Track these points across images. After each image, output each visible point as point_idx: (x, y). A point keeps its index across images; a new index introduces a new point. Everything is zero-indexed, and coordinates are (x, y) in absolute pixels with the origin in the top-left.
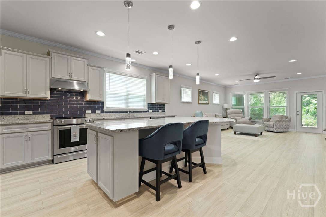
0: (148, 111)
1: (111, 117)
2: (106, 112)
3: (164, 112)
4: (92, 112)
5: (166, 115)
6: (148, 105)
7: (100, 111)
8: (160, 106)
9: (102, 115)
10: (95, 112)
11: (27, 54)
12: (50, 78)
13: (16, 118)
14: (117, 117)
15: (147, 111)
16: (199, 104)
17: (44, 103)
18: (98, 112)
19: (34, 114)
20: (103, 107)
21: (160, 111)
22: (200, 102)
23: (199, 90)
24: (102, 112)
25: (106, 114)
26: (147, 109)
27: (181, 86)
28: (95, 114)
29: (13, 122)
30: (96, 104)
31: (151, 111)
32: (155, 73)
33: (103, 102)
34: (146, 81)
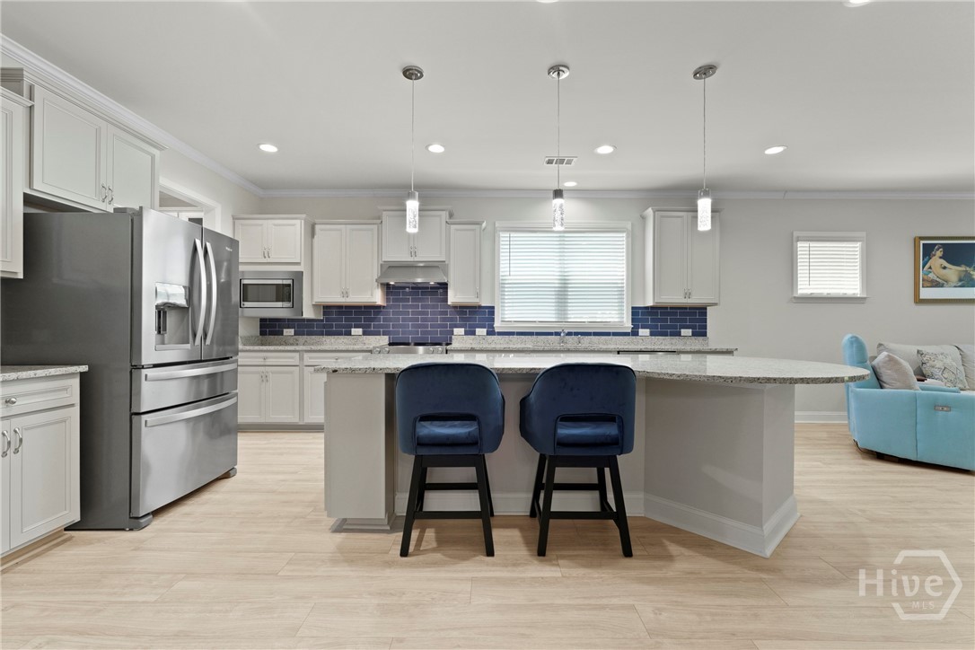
0: (634, 333)
1: (512, 346)
2: (500, 334)
3: (704, 334)
4: (467, 333)
5: (713, 346)
6: (633, 314)
7: (485, 330)
8: (681, 314)
9: (490, 341)
10: (473, 333)
11: (346, 224)
12: (381, 262)
13: (340, 341)
14: (530, 346)
15: (630, 331)
16: (919, 301)
17: (378, 313)
18: (481, 332)
19: (365, 333)
20: (493, 320)
21: (686, 332)
22: (926, 293)
23: (917, 239)
24: (491, 332)
25: (500, 337)
26: (628, 325)
27: (796, 234)
28: (473, 337)
29: (334, 348)
30: (474, 313)
31: (644, 332)
32: (650, 209)
33: (493, 307)
34: (627, 237)
